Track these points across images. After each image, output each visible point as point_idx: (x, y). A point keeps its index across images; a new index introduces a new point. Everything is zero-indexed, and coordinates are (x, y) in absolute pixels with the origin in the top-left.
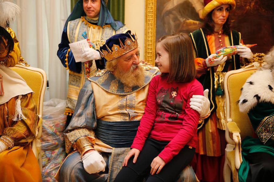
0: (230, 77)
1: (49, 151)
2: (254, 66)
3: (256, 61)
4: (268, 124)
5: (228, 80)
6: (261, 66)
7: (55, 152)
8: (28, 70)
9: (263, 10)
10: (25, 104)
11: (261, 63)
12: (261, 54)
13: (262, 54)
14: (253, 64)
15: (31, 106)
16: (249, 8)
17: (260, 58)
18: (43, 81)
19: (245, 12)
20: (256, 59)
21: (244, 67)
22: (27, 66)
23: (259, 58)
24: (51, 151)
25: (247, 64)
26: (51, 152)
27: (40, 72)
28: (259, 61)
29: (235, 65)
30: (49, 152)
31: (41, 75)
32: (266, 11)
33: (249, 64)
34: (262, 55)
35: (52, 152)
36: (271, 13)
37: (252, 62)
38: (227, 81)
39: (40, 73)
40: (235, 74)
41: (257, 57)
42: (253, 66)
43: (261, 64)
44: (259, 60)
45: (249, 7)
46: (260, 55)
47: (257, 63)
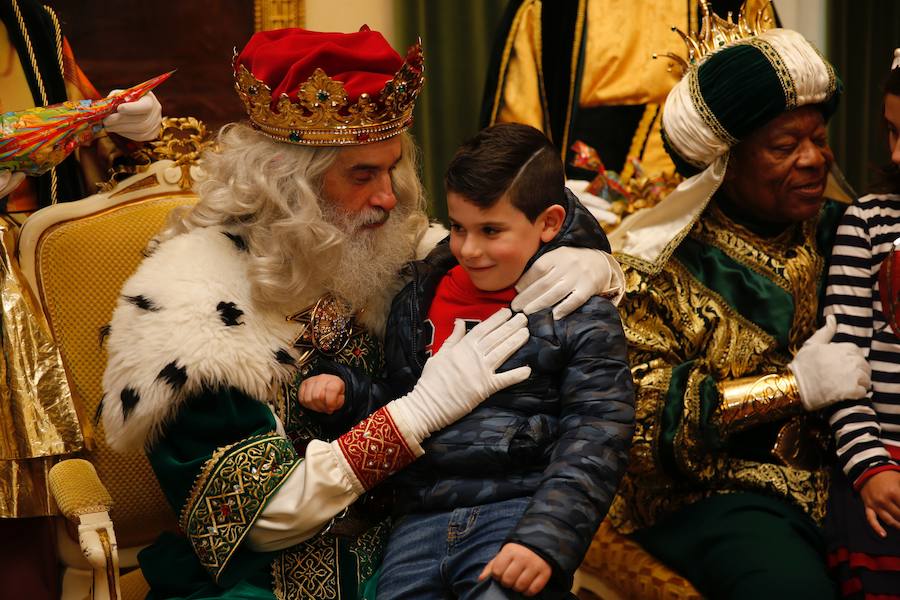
0: (48, 236)
2: (160, 179)
3: (165, 157)
4: (230, 477)
5: (36, 252)
6: (186, 175)
11: (186, 164)
12: (182, 119)
13: (190, 118)
14: (154, 168)
17: (180, 143)
20: (164, 145)
21: (113, 187)
23: (175, 140)
25: (123, 171)
28: (178, 155)
33: (134, 169)
34: (187, 124)
37: (145, 163)
38: (37, 260)
40: (73, 220)
41: (166, 138)
42: (152, 180)
43: (188, 171)
44: (175, 147)
46: (178, 124)
47: (171, 162)
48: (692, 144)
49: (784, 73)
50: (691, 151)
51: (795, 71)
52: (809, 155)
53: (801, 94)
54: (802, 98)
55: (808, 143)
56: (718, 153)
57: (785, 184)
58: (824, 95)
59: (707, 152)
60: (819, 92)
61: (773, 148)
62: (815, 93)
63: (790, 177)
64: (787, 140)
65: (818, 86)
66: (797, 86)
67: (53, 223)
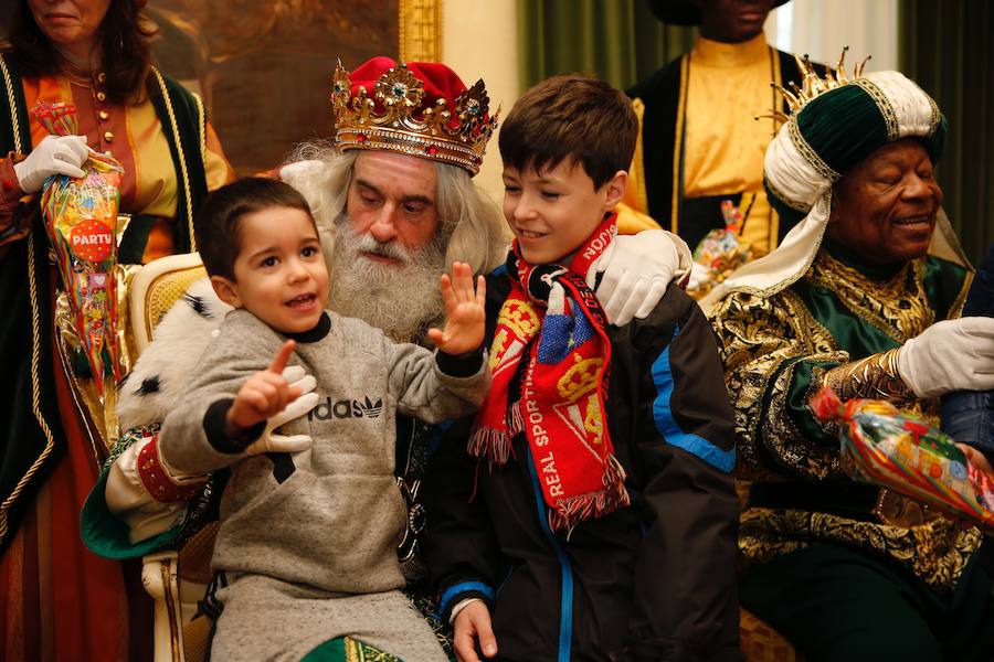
0: (159, 284)
5: (147, 298)
9: (344, 24)
16: (283, 12)
19: (269, 25)
29: (192, 231)
32: (355, 29)
36: (375, 37)
38: (146, 306)
40: (183, 270)
45: (286, 7)
48: (794, 185)
49: (884, 103)
50: (793, 192)
51: (895, 101)
52: (914, 187)
53: (903, 124)
54: (904, 129)
55: (914, 178)
56: (821, 191)
57: (890, 215)
58: (927, 128)
59: (809, 191)
60: (922, 124)
61: (876, 180)
62: (918, 124)
63: (895, 208)
64: (891, 171)
65: (921, 116)
66: (898, 115)
67: (163, 272)
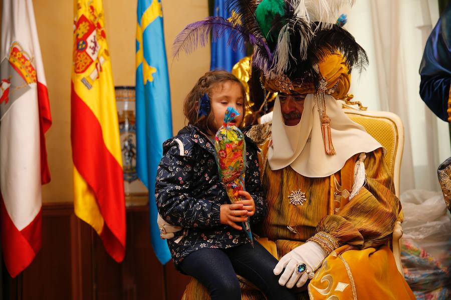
1: (419, 293)
7: (432, 296)
8: (365, 117)
10: (372, 173)
15: (384, 177)
18: (397, 137)
22: (362, 109)
24: (425, 293)
26: (423, 296)
27: (391, 118)
30: (420, 295)
31: (391, 123)
35: (427, 295)
39: (388, 120)
